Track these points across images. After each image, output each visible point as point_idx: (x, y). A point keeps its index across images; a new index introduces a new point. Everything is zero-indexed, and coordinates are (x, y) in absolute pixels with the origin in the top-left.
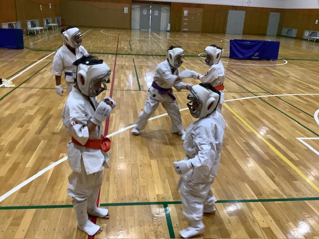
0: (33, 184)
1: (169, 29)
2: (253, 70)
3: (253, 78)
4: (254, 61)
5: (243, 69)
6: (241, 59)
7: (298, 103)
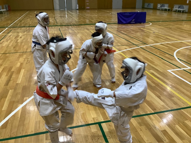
0: (10, 121)
1: (78, 8)
2: (133, 31)
3: (134, 35)
4: (132, 25)
5: (127, 30)
6: (125, 24)
7: (163, 48)
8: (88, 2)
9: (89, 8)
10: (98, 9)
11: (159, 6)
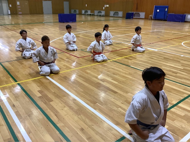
9: (21, 13)
10: (30, 14)
11: (83, 12)
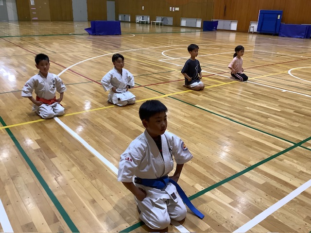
5: (110, 40)
7: (152, 51)
8: (34, 11)
9: (37, 18)
10: (51, 21)
